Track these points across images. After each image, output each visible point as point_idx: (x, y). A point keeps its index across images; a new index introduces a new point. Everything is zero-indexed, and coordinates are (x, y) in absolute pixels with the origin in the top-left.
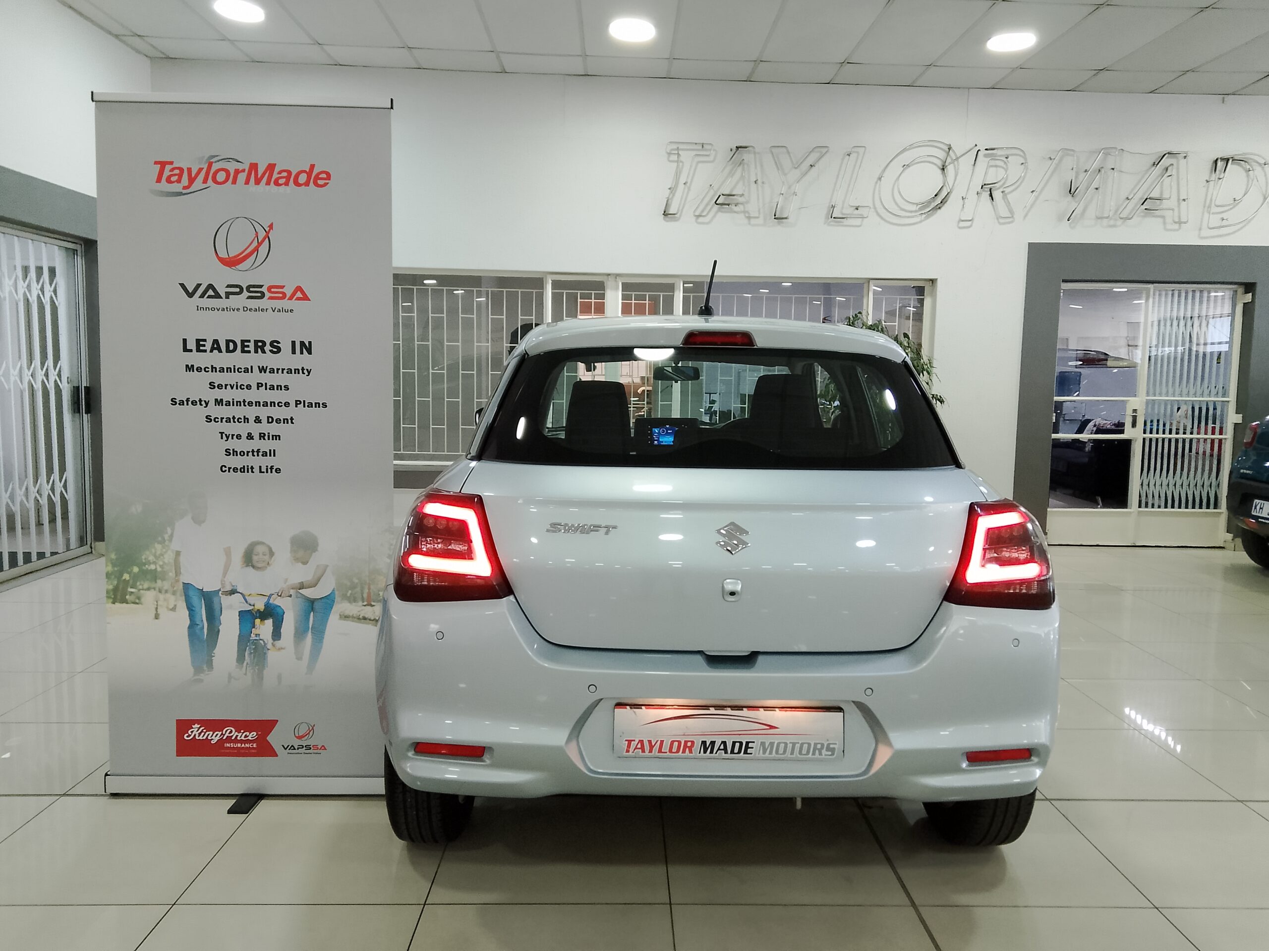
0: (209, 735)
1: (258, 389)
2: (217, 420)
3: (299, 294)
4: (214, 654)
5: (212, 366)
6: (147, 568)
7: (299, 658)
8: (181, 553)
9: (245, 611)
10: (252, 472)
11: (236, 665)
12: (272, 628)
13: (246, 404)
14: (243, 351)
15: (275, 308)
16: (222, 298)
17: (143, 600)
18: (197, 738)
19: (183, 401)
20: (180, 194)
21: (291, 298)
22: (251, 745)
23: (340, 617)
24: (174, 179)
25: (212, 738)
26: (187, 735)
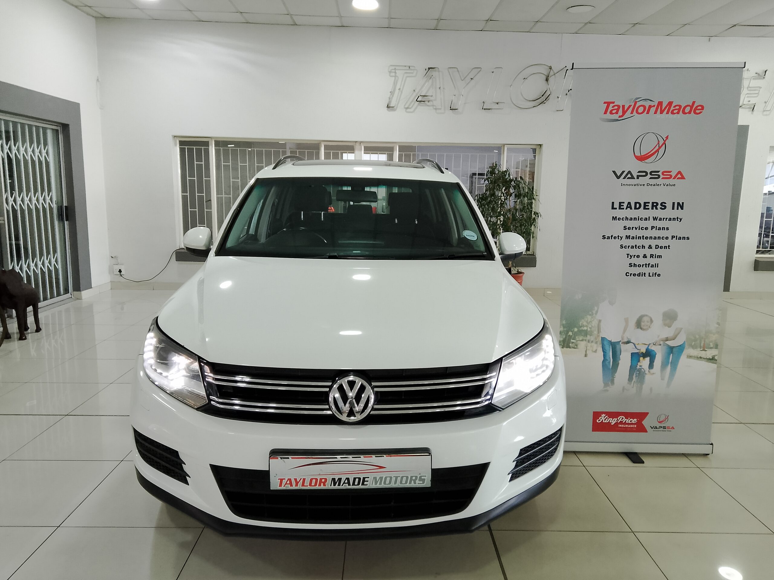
0: (610, 420)
1: (652, 229)
2: (626, 247)
3: (679, 176)
4: (615, 376)
5: (626, 217)
6: (582, 330)
7: (662, 379)
8: (601, 321)
9: (636, 353)
10: (645, 276)
11: (628, 383)
12: (649, 362)
13: (644, 238)
14: (645, 208)
15: (665, 184)
16: (635, 179)
17: (579, 346)
18: (604, 422)
19: (609, 237)
20: (617, 120)
21: (674, 178)
22: (634, 426)
23: (687, 357)
24: (614, 111)
25: (612, 422)
26: (598, 420)
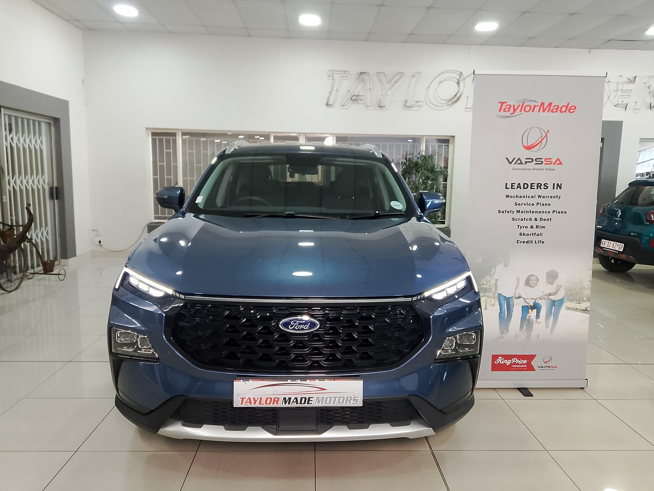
0: (505, 362)
1: (537, 205)
2: (517, 220)
4: (509, 325)
5: (517, 195)
6: (483, 287)
7: (547, 327)
8: (498, 280)
9: (526, 306)
10: (532, 243)
11: (520, 331)
12: (536, 313)
13: (531, 212)
14: (531, 188)
15: (547, 168)
16: (523, 164)
18: (500, 363)
19: (504, 211)
20: (509, 117)
21: (554, 164)
22: (525, 366)
23: (566, 309)
24: (506, 110)
26: (496, 361)
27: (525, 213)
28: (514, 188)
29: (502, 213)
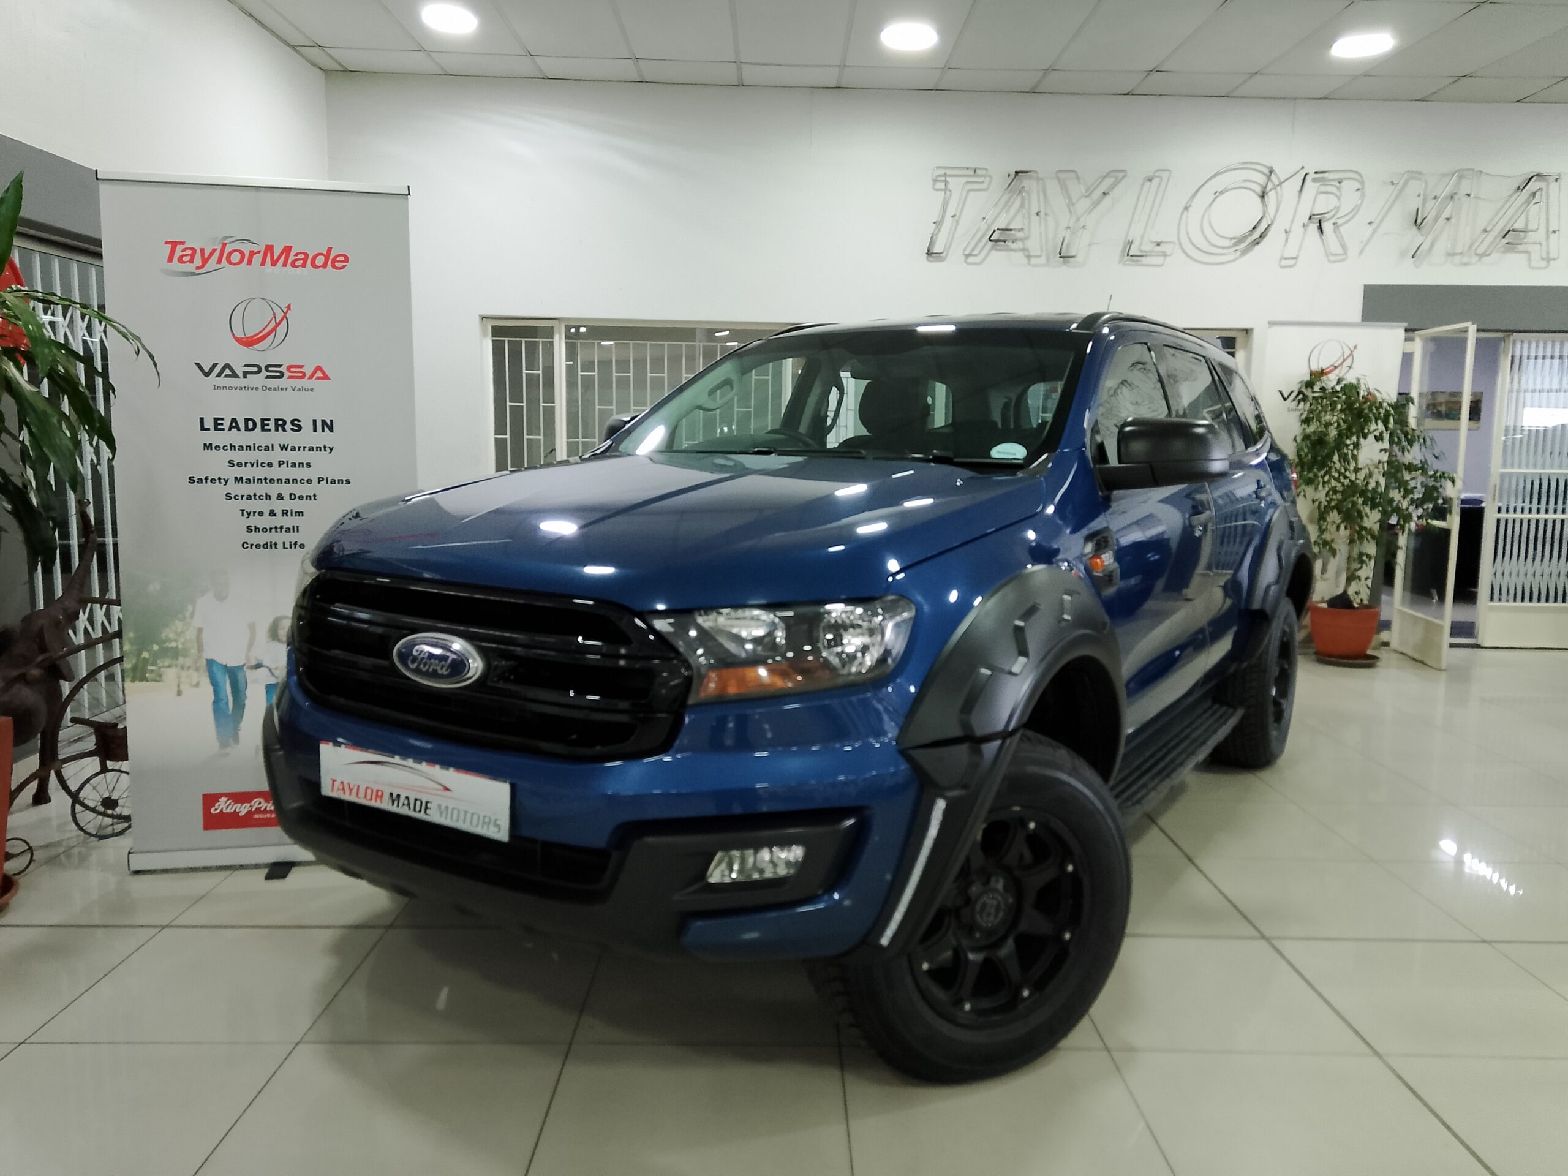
0: (237, 807)
1: (279, 467)
2: (237, 498)
3: (319, 374)
4: (240, 727)
5: (231, 444)
6: (168, 646)
8: (203, 630)
9: (272, 684)
10: (276, 548)
13: (268, 481)
14: (263, 430)
15: (295, 387)
16: (238, 377)
17: (164, 677)
18: (224, 811)
19: (202, 479)
20: (193, 274)
21: (311, 377)
24: (185, 259)
25: (241, 810)
26: (214, 808)
27: (254, 483)
28: (223, 430)
29: (198, 482)
